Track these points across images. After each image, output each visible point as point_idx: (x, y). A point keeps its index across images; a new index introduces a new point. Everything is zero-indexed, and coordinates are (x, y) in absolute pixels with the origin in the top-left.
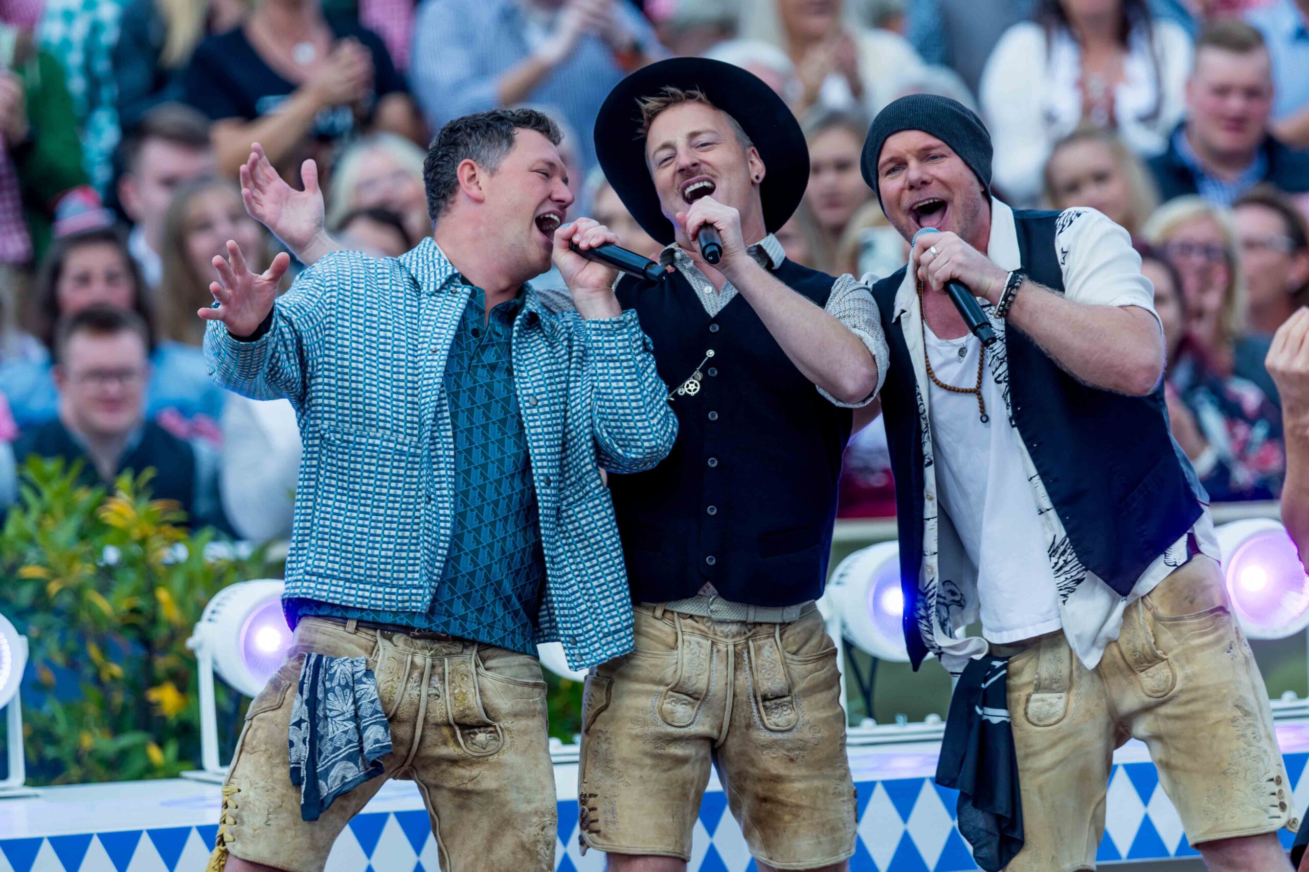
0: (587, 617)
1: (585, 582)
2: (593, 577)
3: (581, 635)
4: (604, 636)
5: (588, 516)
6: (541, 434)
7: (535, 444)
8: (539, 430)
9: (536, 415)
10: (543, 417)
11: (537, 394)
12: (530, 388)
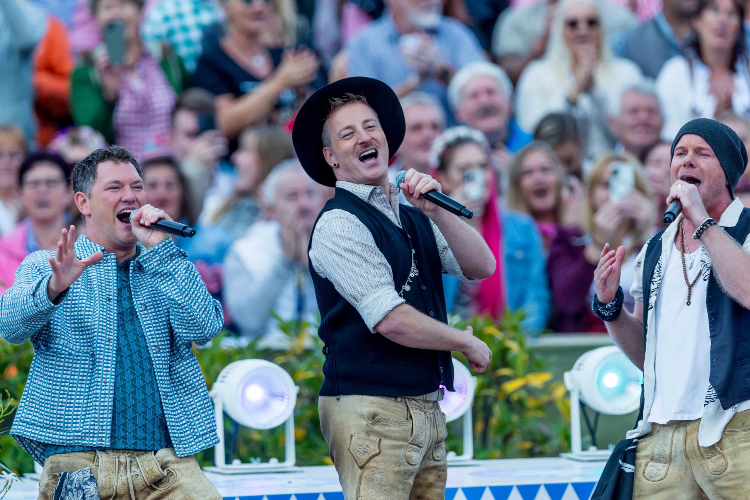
0: (186, 427)
1: (185, 408)
2: (189, 404)
3: (184, 438)
4: (197, 438)
5: (184, 370)
6: (150, 324)
7: (147, 330)
8: (149, 322)
9: (147, 314)
10: (151, 315)
11: (147, 303)
12: (142, 300)
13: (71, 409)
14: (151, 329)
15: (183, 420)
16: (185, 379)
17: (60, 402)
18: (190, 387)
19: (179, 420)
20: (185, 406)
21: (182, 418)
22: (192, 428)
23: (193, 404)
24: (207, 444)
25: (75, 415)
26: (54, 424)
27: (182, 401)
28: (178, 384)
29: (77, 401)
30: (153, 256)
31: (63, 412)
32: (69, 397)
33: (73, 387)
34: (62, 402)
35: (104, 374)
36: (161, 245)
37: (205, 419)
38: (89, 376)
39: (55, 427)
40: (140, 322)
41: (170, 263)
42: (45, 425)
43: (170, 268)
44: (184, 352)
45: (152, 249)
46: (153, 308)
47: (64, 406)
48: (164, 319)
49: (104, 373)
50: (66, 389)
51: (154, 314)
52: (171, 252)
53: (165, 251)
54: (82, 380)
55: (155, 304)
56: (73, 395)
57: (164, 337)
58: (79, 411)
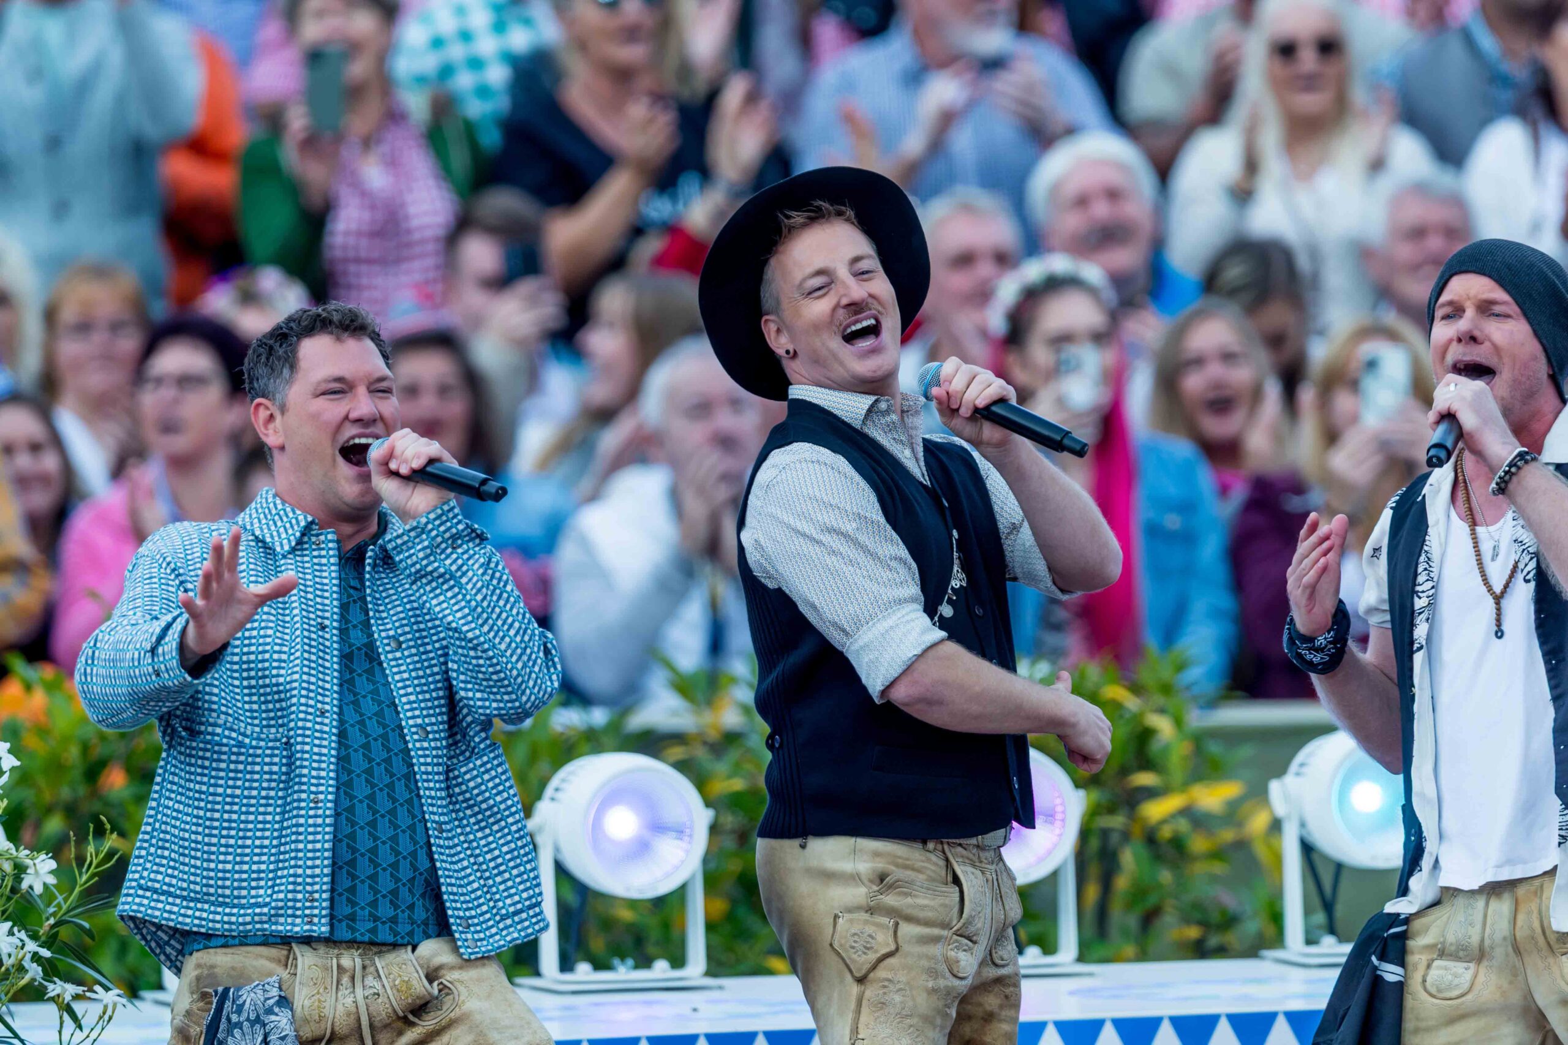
0: (480, 897)
1: (477, 856)
2: (486, 849)
3: (475, 920)
4: (502, 919)
5: (476, 776)
6: (408, 679)
7: (402, 692)
8: (406, 675)
9: (400, 658)
10: (408, 660)
11: (401, 635)
12: (390, 629)
13: (247, 859)
14: (410, 690)
15: (474, 881)
16: (478, 795)
17: (222, 846)
18: (488, 813)
19: (466, 881)
20: (477, 851)
21: (472, 878)
22: (491, 899)
23: (495, 849)
24: (523, 934)
25: (254, 872)
26: (212, 890)
27: (471, 842)
28: (464, 805)
29: (257, 842)
30: (415, 538)
31: (229, 867)
32: (241, 834)
33: (248, 813)
34: (227, 846)
35: (313, 785)
36: (432, 516)
37: (518, 880)
38: (281, 790)
39: (213, 899)
40: (387, 676)
41: (452, 553)
42: (192, 895)
43: (451, 565)
44: (477, 739)
45: (415, 524)
46: (413, 647)
47: (230, 854)
48: (436, 669)
49: (314, 781)
50: (235, 817)
51: (416, 658)
52: (454, 531)
53: (442, 529)
54: (267, 798)
55: (419, 638)
56: (250, 830)
57: (437, 707)
58: (264, 863)
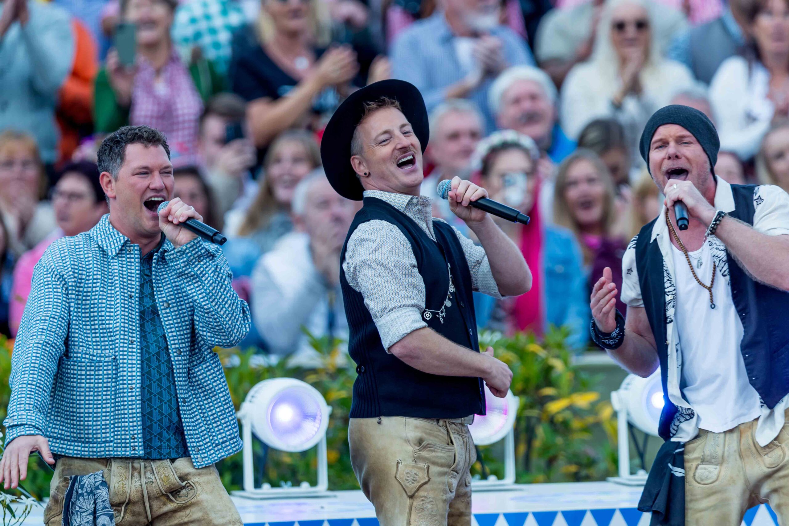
0: (205, 435)
1: (204, 413)
2: (208, 410)
3: (202, 446)
4: (216, 446)
5: (203, 373)
6: (172, 324)
7: (169, 331)
8: (171, 322)
9: (169, 313)
10: (173, 314)
11: (169, 300)
12: (164, 297)
13: (99, 419)
14: (173, 330)
15: (202, 426)
16: (204, 382)
18: (209, 391)
19: (198, 427)
20: (204, 411)
21: (201, 425)
22: (211, 435)
23: (213, 410)
24: (227, 453)
25: (103, 425)
26: (82, 436)
27: (201, 406)
28: (198, 387)
29: (104, 410)
30: (180, 256)
32: (95, 406)
33: (98, 395)
35: (129, 380)
36: (189, 246)
37: (225, 425)
38: (113, 382)
39: (83, 440)
40: (162, 322)
41: (198, 264)
42: (72, 439)
43: (197, 270)
45: (180, 249)
46: (175, 306)
47: (91, 417)
48: (186, 319)
49: (129, 378)
50: (91, 398)
51: (177, 313)
52: (199, 253)
53: (194, 252)
54: (107, 387)
55: (178, 302)
56: (100, 404)
57: (186, 338)
58: (108, 420)
